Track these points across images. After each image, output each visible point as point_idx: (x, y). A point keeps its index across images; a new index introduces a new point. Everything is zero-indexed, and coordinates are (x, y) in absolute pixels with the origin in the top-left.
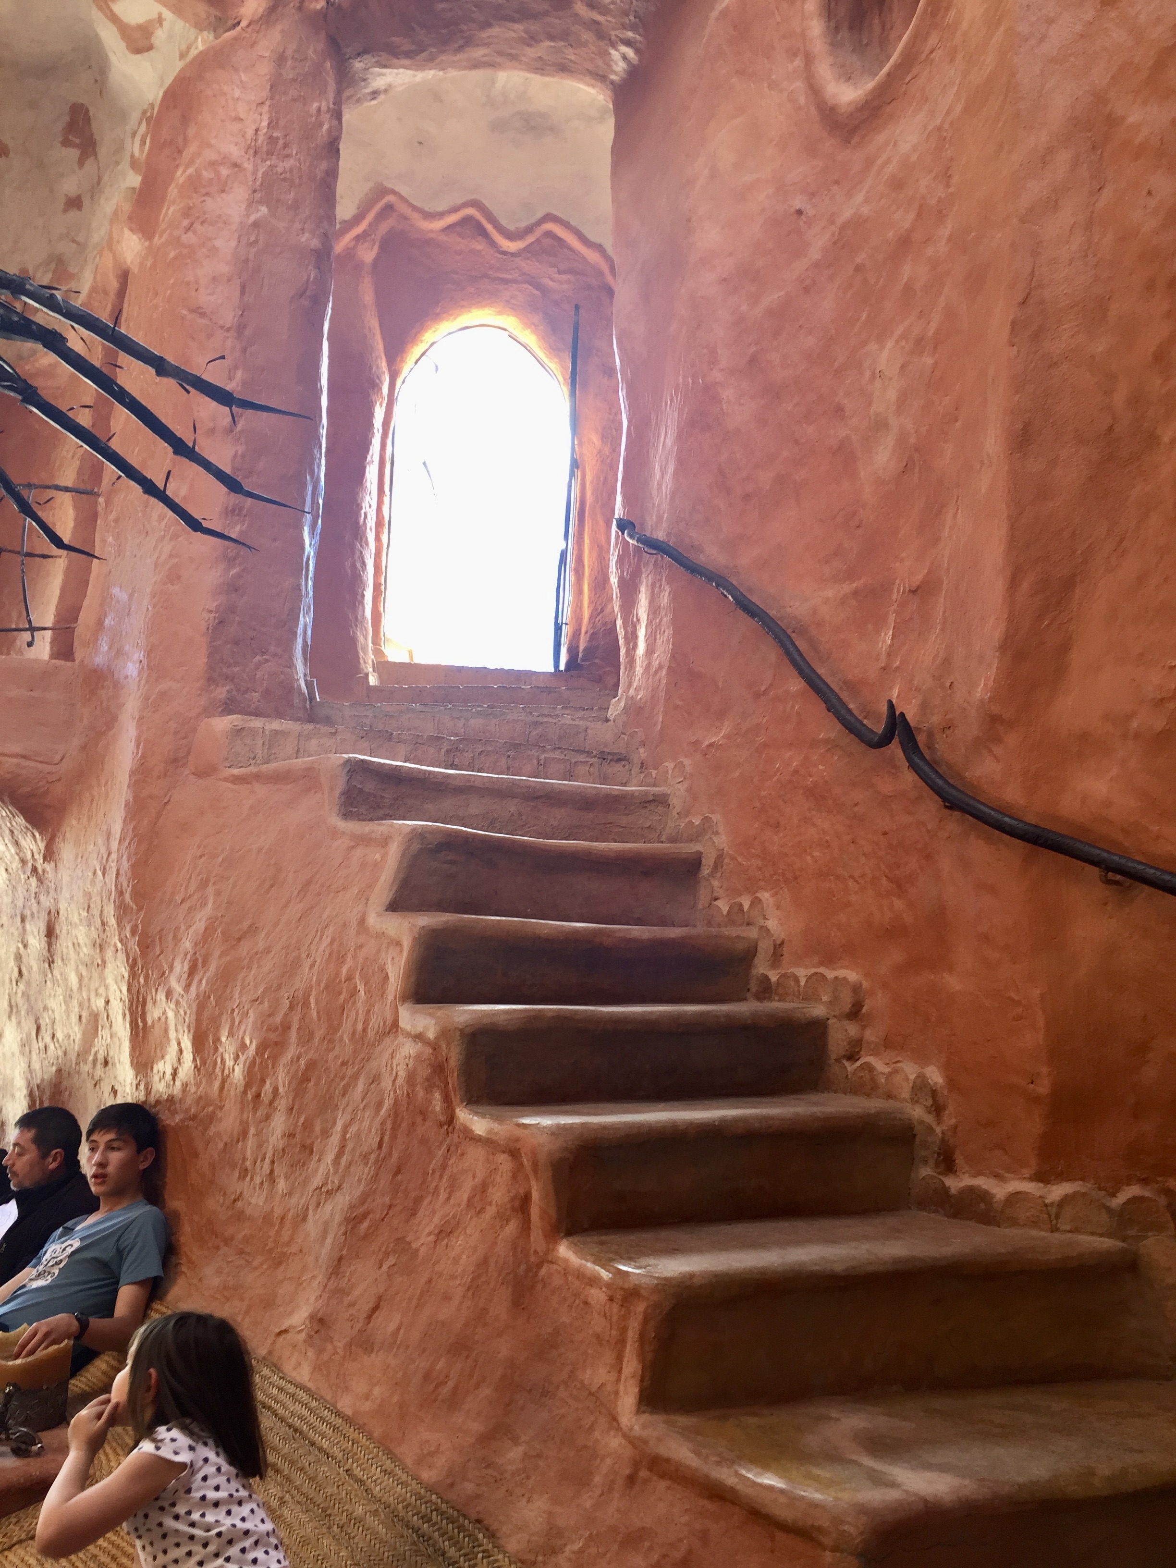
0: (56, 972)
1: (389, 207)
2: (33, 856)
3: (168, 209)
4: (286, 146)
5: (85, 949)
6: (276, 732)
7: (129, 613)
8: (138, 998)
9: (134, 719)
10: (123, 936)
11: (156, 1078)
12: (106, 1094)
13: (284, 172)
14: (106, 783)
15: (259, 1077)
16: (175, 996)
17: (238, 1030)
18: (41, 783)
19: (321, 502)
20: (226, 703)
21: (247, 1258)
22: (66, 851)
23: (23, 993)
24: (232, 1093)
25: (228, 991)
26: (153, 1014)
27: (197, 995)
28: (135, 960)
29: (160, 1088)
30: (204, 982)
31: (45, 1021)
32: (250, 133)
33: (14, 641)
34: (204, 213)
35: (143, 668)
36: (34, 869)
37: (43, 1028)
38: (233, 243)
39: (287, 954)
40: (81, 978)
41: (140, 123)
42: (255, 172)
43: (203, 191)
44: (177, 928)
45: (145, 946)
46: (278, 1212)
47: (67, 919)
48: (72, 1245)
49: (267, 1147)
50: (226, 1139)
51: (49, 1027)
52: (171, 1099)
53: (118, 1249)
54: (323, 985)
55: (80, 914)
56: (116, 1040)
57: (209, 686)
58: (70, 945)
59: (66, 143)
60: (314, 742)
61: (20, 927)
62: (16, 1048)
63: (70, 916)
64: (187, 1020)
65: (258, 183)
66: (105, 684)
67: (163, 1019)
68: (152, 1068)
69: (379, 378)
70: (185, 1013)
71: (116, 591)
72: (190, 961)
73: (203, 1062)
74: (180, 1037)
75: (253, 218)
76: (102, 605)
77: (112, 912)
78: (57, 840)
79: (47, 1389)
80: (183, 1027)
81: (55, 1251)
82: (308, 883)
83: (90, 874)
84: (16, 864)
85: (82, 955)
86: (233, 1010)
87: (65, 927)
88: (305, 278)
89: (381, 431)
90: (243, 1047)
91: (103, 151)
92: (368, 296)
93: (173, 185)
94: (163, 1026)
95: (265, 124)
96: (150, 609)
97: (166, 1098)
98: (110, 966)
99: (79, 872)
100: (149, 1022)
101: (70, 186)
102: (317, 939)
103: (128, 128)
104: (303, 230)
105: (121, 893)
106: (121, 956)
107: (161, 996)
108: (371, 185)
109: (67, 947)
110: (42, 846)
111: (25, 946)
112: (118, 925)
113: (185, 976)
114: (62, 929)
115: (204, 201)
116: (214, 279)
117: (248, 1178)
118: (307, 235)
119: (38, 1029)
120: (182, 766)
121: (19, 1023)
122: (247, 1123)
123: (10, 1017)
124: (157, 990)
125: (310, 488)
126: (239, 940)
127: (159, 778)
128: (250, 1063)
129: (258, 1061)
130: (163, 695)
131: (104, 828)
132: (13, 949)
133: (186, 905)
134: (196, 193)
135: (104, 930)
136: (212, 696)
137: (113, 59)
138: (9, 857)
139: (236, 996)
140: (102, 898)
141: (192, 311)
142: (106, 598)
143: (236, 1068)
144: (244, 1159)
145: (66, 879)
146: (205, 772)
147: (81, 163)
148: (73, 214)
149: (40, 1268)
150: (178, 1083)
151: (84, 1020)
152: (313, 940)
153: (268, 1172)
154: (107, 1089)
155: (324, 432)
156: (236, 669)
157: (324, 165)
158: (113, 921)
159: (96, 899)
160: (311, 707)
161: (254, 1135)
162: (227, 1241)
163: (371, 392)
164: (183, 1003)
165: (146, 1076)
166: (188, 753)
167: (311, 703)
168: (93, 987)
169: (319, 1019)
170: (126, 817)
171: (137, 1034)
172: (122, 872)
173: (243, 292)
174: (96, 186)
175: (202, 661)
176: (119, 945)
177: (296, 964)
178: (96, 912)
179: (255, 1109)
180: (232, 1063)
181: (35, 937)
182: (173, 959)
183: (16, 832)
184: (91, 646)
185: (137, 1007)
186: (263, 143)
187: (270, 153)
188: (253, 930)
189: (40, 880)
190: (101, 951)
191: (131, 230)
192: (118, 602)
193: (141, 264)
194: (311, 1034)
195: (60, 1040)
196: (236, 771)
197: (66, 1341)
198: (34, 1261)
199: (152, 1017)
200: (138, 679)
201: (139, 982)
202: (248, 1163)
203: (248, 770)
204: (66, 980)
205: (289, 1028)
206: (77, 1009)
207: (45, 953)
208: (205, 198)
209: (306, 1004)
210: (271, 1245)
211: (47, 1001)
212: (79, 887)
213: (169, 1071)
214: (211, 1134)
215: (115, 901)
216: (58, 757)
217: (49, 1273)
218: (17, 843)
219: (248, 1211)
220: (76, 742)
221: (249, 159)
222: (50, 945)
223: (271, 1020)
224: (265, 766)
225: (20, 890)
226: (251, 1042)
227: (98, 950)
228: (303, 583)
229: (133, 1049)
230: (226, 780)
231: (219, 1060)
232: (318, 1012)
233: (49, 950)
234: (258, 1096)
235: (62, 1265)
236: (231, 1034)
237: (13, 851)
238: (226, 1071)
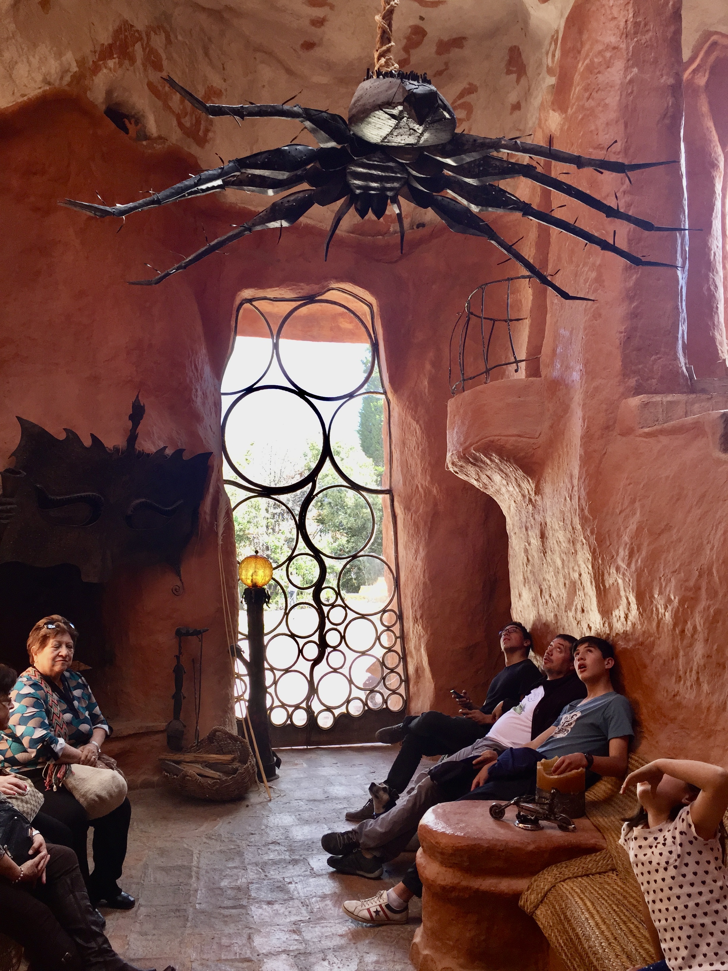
0: (548, 558)
1: (715, 44)
2: (529, 492)
3: (575, 90)
4: (646, 25)
5: (564, 544)
6: (671, 402)
7: (571, 343)
8: (599, 572)
9: (580, 405)
10: (586, 535)
11: (615, 620)
12: (585, 629)
13: (647, 42)
14: (567, 446)
15: (682, 620)
16: (622, 570)
17: (665, 590)
18: (530, 450)
19: (687, 249)
20: (636, 389)
21: (687, 731)
22: (547, 488)
23: (531, 571)
24: (666, 630)
25: (656, 566)
26: (609, 581)
27: (636, 569)
28: (594, 549)
29: (619, 626)
30: (639, 561)
31: (545, 587)
32: (622, 24)
33: (504, 372)
34: (598, 85)
35: (583, 374)
36: (530, 500)
37: (544, 591)
38: (618, 98)
39: (693, 542)
40: (563, 561)
41: (551, 44)
42: (627, 48)
43: (596, 71)
44: (619, 529)
45: (600, 541)
46: (705, 704)
47: (551, 527)
48: (576, 715)
49: (693, 663)
50: (664, 657)
51: (547, 590)
52: (625, 633)
53: (604, 719)
54: (721, 561)
55: (559, 524)
56: (588, 597)
57: (624, 379)
58: (555, 542)
59: (509, 72)
60: (697, 406)
61: (525, 533)
62: (529, 602)
63: (553, 526)
64: (631, 584)
65: (630, 54)
66: (561, 387)
67: (615, 584)
68: (612, 614)
69: (716, 160)
70: (629, 580)
71: (562, 331)
72: (629, 549)
73: (645, 610)
74: (628, 594)
75: (628, 78)
76: (554, 341)
77: (578, 522)
78: (541, 482)
79: (574, 794)
80: (629, 589)
81: (566, 718)
82: (703, 496)
83: (563, 500)
84: (520, 498)
85: (562, 548)
86: (660, 578)
87: (551, 532)
88: (666, 105)
89: (721, 195)
90: (669, 601)
91: (530, 71)
92: (705, 108)
93: (577, 74)
94: (616, 588)
95: (631, 15)
96: (584, 337)
97: (622, 631)
98: (580, 554)
99: (556, 499)
100: (607, 586)
101: (513, 98)
102: (714, 532)
103: (544, 50)
104: (662, 75)
105: (582, 510)
106: (586, 547)
107: (613, 570)
108: (700, 33)
109: (553, 543)
110: (533, 486)
111: (529, 544)
112: (582, 529)
113: (627, 558)
114: (549, 533)
115: (597, 77)
116: (607, 124)
117: (682, 682)
118: (664, 77)
119: (541, 591)
120: (612, 430)
121: (530, 588)
122: (678, 649)
123: (525, 586)
124: (610, 567)
125: (679, 241)
126: (660, 534)
127: (598, 439)
128: (675, 611)
129: (681, 610)
130: (596, 389)
131: (568, 472)
132: (523, 546)
133: (623, 515)
134: (592, 74)
135: (574, 532)
136: (627, 385)
137: (532, 11)
138: (515, 494)
139: (662, 569)
140: (571, 513)
141: (595, 148)
142: (556, 336)
143: (667, 614)
144: (678, 670)
145: (548, 504)
146: (627, 432)
147: (518, 81)
148: (517, 113)
149: (560, 727)
150: (629, 623)
151: (567, 586)
152: (710, 532)
153: (695, 678)
154: (585, 626)
155: (686, 203)
156: (640, 366)
157: (672, 29)
158: (579, 527)
159: (568, 514)
160: (692, 384)
161: (683, 656)
162: (673, 720)
163: (712, 170)
164: (628, 574)
165: (608, 618)
166: (615, 422)
167: (691, 381)
168: (571, 566)
169: (721, 583)
170: (580, 465)
171: (600, 593)
172: (581, 497)
173: (626, 126)
174: (528, 93)
175: (618, 364)
176: (584, 541)
177: (700, 549)
178: (568, 522)
179: (682, 639)
180: (663, 611)
181: (534, 539)
182: (618, 548)
183: (518, 479)
184: (550, 367)
185: (599, 578)
186: (631, 28)
187: (636, 33)
188: (668, 528)
189: (534, 506)
190: (573, 544)
191: (554, 110)
192: (564, 337)
193: (562, 129)
194: (716, 593)
195: (555, 598)
196: (646, 430)
197: (581, 768)
198: (556, 722)
199: (609, 583)
200: (580, 381)
201: (598, 562)
202: (681, 673)
203: (655, 428)
204: (554, 562)
205: (700, 589)
206: (562, 579)
207: (541, 548)
208: (598, 75)
209: (710, 573)
210: (702, 724)
211: (545, 575)
212: (557, 509)
213: (623, 615)
214: (654, 654)
215: (579, 515)
216: (538, 434)
217: (566, 730)
218: (519, 486)
219: (684, 702)
220: (547, 424)
221: (623, 42)
222: (543, 542)
223: (687, 584)
224: (666, 424)
225: (523, 512)
226: (675, 598)
227: (572, 544)
228: (680, 304)
229: (599, 602)
230: (640, 436)
231: (654, 609)
232: (719, 578)
233: (543, 546)
234: (683, 631)
235: (572, 726)
236: (660, 593)
237: (518, 491)
238: (660, 616)
